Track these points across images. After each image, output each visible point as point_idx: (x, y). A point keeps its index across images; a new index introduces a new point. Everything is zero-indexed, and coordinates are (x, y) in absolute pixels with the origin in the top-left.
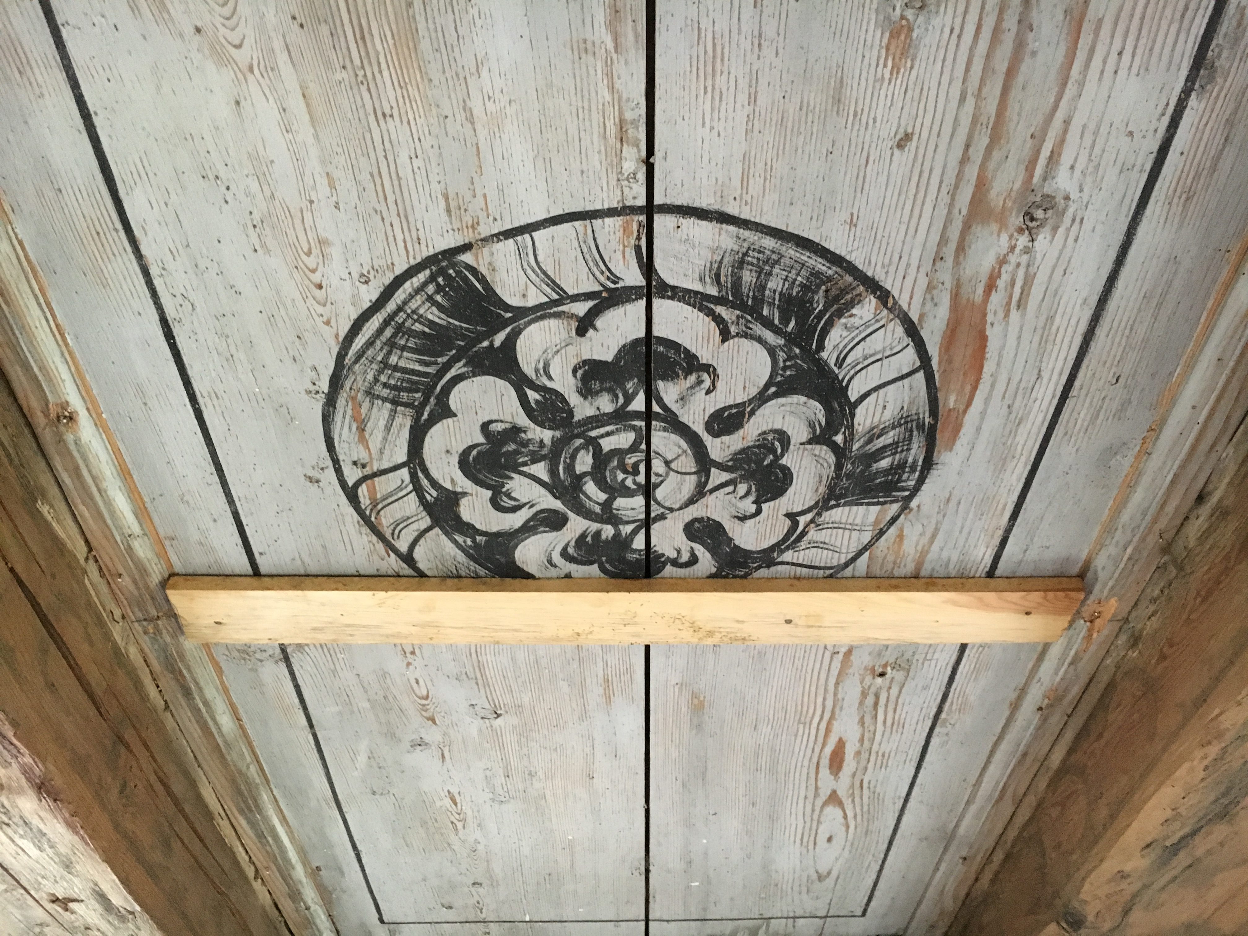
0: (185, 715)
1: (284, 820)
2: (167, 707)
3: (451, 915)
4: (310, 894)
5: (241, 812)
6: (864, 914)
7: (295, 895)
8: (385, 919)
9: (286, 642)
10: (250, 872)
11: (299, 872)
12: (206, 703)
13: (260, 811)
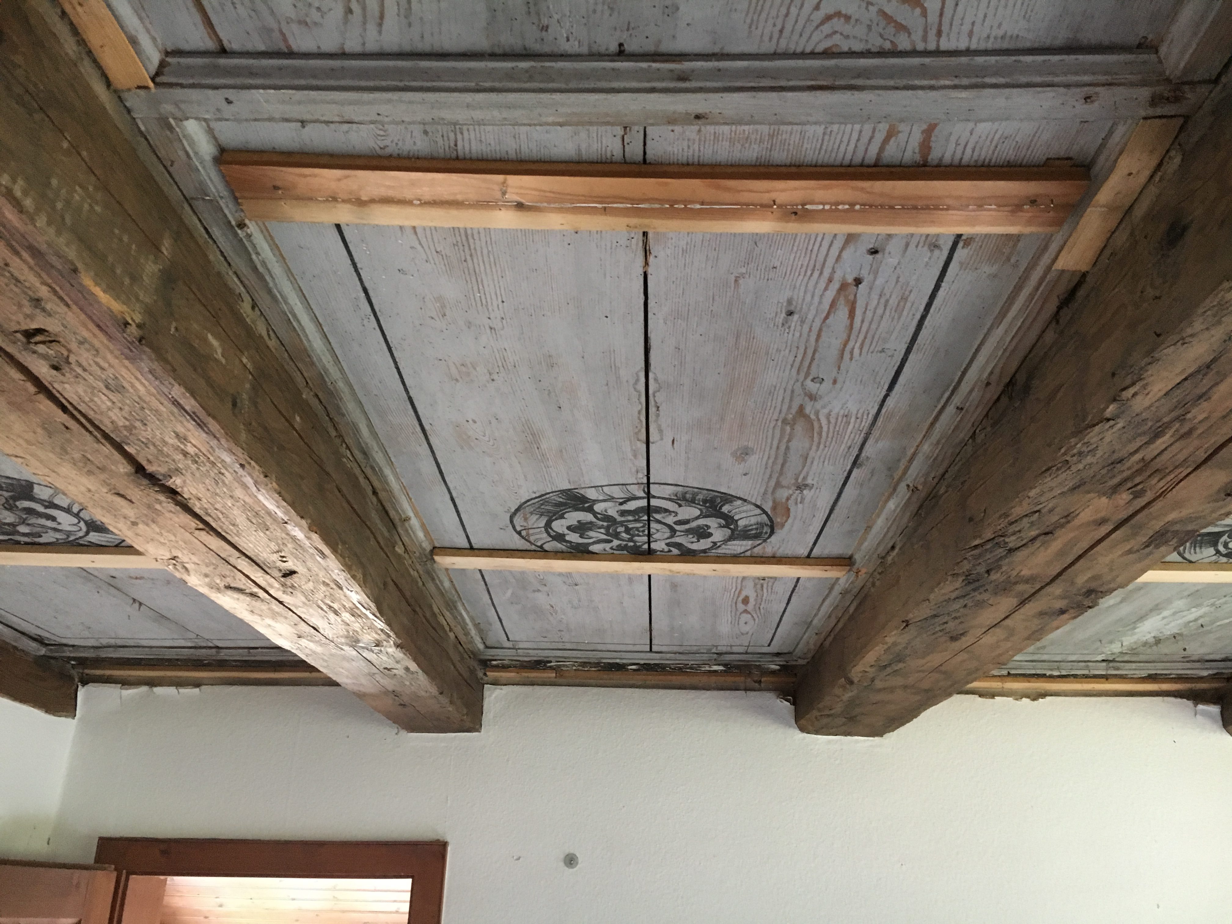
0: (430, 586)
1: (466, 609)
2: (424, 584)
3: (546, 640)
4: (473, 632)
5: (448, 610)
6: (769, 645)
7: (467, 634)
8: (511, 639)
9: (482, 568)
10: (447, 629)
11: (470, 625)
12: (440, 581)
13: (456, 609)
